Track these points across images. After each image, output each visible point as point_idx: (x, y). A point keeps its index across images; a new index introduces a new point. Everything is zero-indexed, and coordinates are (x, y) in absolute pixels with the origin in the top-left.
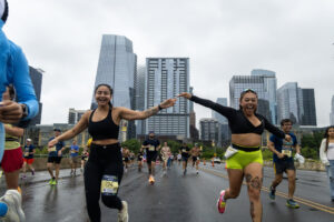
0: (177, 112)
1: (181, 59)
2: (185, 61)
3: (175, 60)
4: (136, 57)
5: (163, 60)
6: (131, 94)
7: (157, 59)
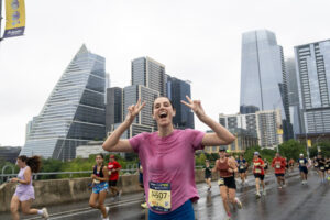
4: (281, 49)
5: (316, 44)
7: (308, 46)
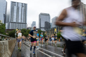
0: (22, 22)
1: (24, 4)
2: (26, 5)
3: (22, 4)
6: (4, 16)
